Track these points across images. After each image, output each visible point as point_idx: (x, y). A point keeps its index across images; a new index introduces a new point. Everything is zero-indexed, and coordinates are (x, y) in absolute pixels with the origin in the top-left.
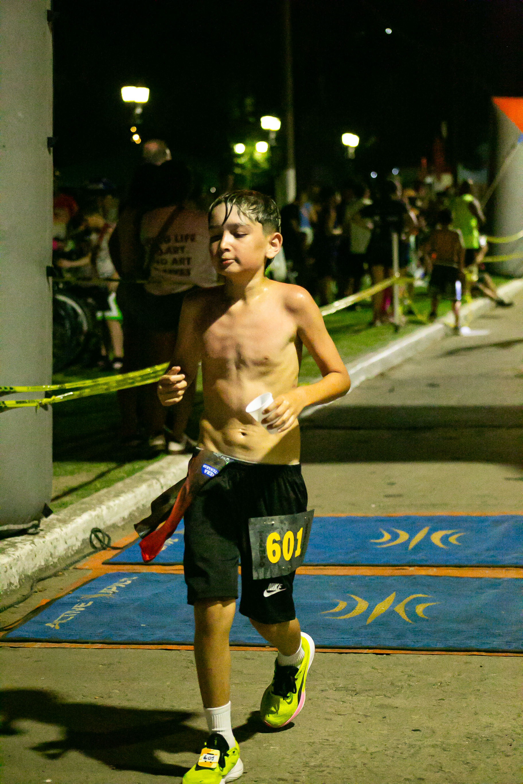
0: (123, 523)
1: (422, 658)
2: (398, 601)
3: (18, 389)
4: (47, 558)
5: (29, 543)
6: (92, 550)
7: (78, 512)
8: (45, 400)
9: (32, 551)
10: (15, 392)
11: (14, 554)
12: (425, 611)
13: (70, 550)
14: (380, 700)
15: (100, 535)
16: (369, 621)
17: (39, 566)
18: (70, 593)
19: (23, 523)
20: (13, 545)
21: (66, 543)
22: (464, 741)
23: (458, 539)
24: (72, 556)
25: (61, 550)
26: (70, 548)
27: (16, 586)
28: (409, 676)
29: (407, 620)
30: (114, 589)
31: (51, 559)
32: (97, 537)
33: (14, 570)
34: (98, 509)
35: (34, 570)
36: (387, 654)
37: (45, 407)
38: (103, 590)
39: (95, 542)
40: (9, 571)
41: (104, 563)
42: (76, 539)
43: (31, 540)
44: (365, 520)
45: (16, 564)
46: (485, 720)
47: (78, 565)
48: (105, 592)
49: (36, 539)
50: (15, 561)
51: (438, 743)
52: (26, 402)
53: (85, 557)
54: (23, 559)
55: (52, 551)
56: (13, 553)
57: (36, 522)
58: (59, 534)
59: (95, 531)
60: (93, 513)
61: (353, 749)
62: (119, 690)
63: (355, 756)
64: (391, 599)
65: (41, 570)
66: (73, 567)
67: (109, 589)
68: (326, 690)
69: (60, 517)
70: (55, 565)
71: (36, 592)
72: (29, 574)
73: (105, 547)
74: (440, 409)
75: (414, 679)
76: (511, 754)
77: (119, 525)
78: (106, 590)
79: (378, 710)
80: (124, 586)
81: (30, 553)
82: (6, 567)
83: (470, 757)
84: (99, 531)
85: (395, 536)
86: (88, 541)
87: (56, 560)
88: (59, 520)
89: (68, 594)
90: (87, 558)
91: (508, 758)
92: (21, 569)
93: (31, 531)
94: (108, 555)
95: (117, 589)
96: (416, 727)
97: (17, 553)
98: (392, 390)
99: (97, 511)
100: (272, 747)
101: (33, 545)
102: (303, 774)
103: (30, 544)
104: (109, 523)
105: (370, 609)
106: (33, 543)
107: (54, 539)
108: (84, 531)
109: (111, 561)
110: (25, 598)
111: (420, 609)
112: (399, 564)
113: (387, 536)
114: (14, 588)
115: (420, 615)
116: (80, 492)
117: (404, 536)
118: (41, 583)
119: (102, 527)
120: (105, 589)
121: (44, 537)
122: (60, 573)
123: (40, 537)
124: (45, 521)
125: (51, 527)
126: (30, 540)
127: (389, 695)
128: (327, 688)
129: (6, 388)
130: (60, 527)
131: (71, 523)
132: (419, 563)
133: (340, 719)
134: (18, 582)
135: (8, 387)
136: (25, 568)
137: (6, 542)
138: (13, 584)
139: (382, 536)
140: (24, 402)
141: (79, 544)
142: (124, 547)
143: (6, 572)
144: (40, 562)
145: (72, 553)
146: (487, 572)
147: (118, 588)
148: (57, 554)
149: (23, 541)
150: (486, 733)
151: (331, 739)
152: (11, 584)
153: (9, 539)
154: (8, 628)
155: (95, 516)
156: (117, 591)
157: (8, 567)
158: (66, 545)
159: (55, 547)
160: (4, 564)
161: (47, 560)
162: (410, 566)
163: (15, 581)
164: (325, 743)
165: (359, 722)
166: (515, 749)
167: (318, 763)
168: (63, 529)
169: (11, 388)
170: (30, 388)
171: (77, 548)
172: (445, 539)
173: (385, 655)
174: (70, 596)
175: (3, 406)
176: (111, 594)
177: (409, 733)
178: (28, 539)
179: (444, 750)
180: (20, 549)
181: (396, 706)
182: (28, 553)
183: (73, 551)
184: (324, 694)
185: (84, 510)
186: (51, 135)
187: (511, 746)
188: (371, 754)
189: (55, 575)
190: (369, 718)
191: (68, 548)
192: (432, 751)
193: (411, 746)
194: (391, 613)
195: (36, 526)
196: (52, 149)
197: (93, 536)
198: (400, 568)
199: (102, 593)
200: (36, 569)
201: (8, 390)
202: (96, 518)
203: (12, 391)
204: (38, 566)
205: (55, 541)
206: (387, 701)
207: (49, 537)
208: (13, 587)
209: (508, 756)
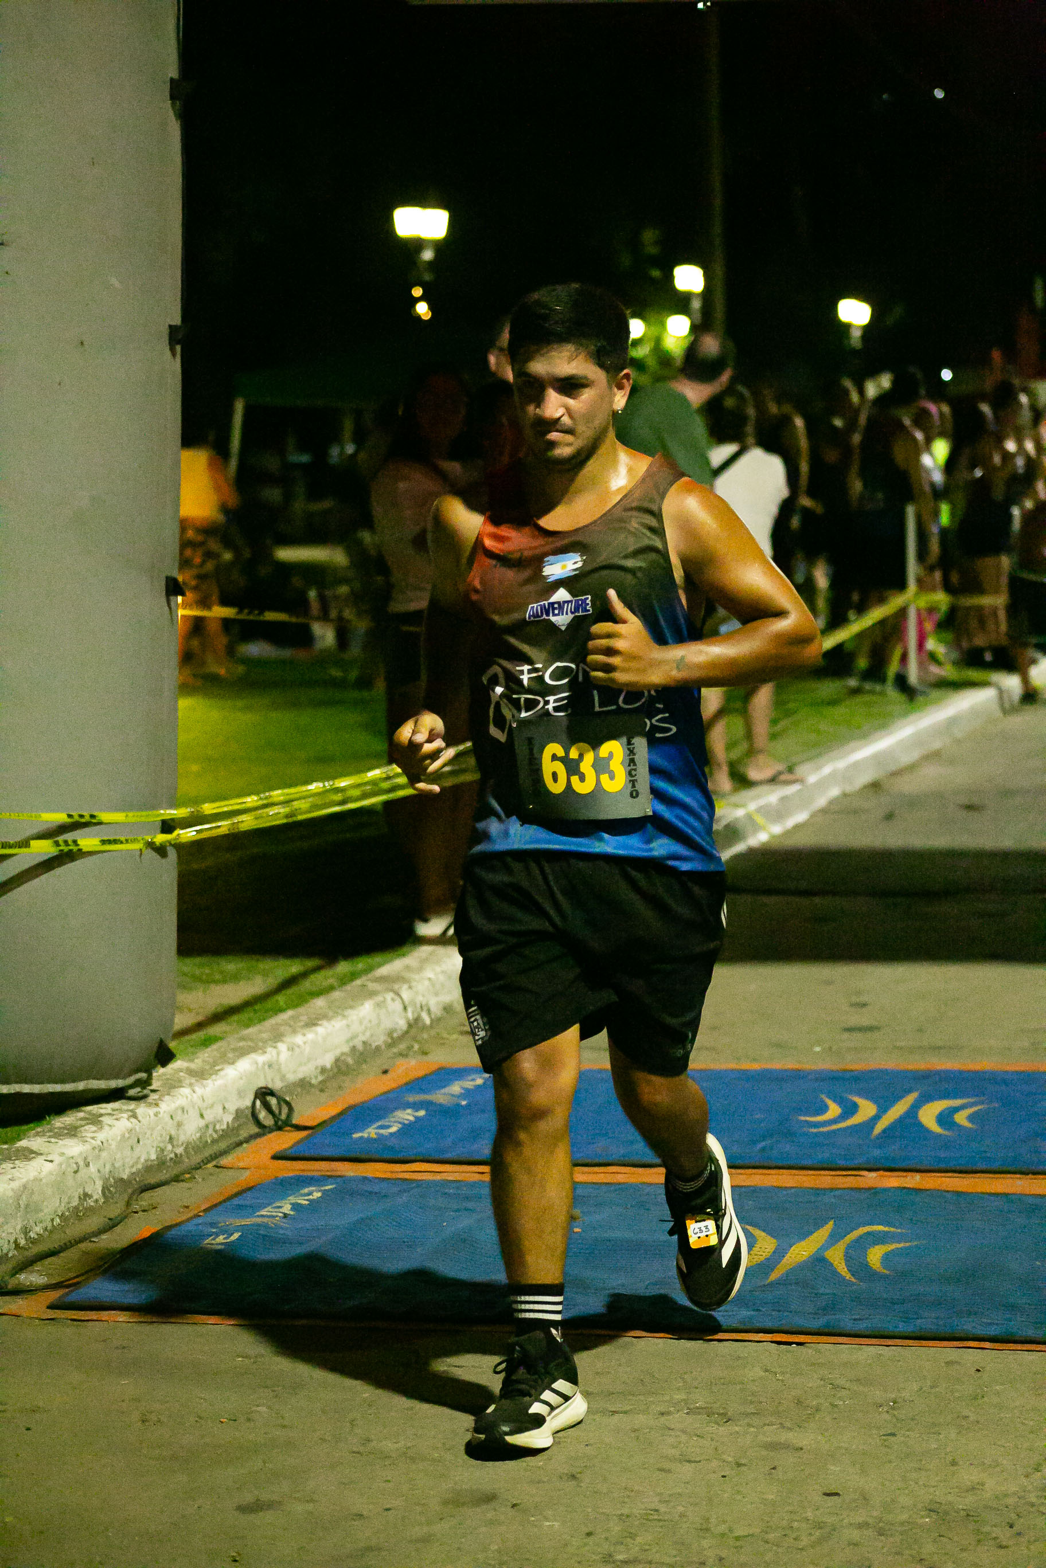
0: (320, 1078)
1: (867, 1353)
2: (834, 1238)
3: (105, 817)
4: (162, 1145)
5: (125, 1115)
6: (256, 1130)
7: (230, 1055)
8: (160, 838)
9: (130, 1131)
10: (100, 823)
11: (93, 1138)
12: (886, 1258)
13: (210, 1131)
14: (771, 1434)
15: (273, 1101)
16: (774, 1276)
17: (146, 1161)
18: (201, 1214)
19: (117, 1077)
20: (95, 1120)
21: (202, 1116)
22: (922, 1517)
23: (971, 1118)
24: (214, 1141)
25: (191, 1130)
26: (211, 1127)
27: (97, 1201)
28: (835, 1387)
29: (848, 1276)
30: (287, 1209)
31: (169, 1147)
32: (267, 1106)
33: (93, 1168)
34: (269, 1049)
35: (134, 1170)
36: (798, 1344)
37: (161, 851)
38: (266, 1209)
39: (263, 1115)
40: (83, 1171)
41: (276, 1157)
42: (224, 1108)
43: (131, 1111)
44: (797, 1075)
45: (98, 1157)
46: (968, 1476)
47: (224, 1161)
48: (269, 1214)
49: (142, 1109)
50: (97, 1151)
51: (870, 1521)
52: (122, 842)
53: (239, 1144)
54: (113, 1147)
55: (173, 1133)
56: (92, 1135)
57: (143, 1075)
58: (187, 1097)
59: (264, 1094)
60: (260, 1058)
61: (704, 1530)
62: (269, 1407)
63: (705, 1543)
64: (822, 1234)
65: (148, 1169)
66: (214, 1163)
67: (275, 1207)
68: (669, 1413)
69: (193, 1066)
70: (177, 1159)
71: (136, 1212)
72: (125, 1177)
73: (280, 1126)
74: (979, 856)
75: (844, 1393)
76: (1011, 1543)
77: (314, 1081)
78: (271, 1210)
79: (764, 1453)
80: (307, 1202)
81: (127, 1135)
82: (77, 1163)
83: (928, 1548)
84: (272, 1093)
85: (850, 1110)
86: (248, 1112)
87: (180, 1150)
88: (191, 1072)
89: (197, 1216)
90: (245, 1145)
91: (1002, 1552)
92: (108, 1168)
93: (132, 1092)
94: (286, 1140)
95: (292, 1209)
96: (833, 1488)
97: (101, 1136)
98: (889, 817)
99: (270, 1054)
100: (548, 1524)
101: (133, 1120)
103: (128, 1119)
104: (292, 1078)
105: (779, 1253)
106: (134, 1116)
107: (177, 1109)
108: (240, 1094)
109: (289, 1153)
110: (112, 1225)
111: (875, 1256)
112: (850, 1164)
113: (834, 1110)
114: (92, 1204)
115: (874, 1267)
116: (244, 1016)
117: (867, 1109)
118: (146, 1195)
119: (277, 1085)
120: (269, 1208)
121: (157, 1105)
122: (187, 1176)
123: (150, 1105)
124: (159, 1073)
125: (173, 1085)
126: (128, 1110)
127: (788, 1424)
128: (672, 1409)
129: (81, 816)
130: (191, 1085)
131: (214, 1077)
132: (888, 1165)
133: (687, 1470)
134: (100, 1192)
135: (87, 814)
136: (117, 1165)
137: (81, 1115)
138: (90, 1196)
139: (824, 1109)
140: (115, 842)
141: (229, 1118)
142: (320, 1125)
143: (76, 1172)
144: (148, 1153)
145: (215, 1136)
146: (1019, 1182)
147: (295, 1207)
148: (182, 1138)
149: (114, 1113)
150: (969, 1501)
151: (663, 1508)
152: (86, 1196)
153: (89, 1108)
154: (71, 1282)
155: (264, 1064)
156: (292, 1213)
157: (81, 1163)
158: (201, 1120)
159: (179, 1125)
160: (72, 1157)
161: (162, 1150)
162: (870, 1170)
163: (96, 1190)
164: (651, 1517)
165: (724, 1476)
166: (1019, 1534)
167: (631, 1555)
168: (197, 1089)
169: (92, 816)
170: (131, 814)
171: (225, 1127)
172: (945, 1119)
173: (794, 1345)
174: (200, 1221)
175: (75, 849)
176: (277, 1218)
177: (818, 1498)
178: (125, 1107)
179: (881, 1533)
180: (106, 1128)
181: (800, 1445)
182: (123, 1136)
183: (216, 1131)
184: (663, 1419)
185: (242, 1053)
186: (177, 321)
187: (1011, 1527)
188: (737, 1538)
189: (177, 1179)
190: (743, 1468)
191: (207, 1126)
192: (855, 1535)
193: (819, 1525)
194: (819, 1261)
195: (145, 1083)
196: (178, 348)
197: (258, 1103)
198: (849, 1173)
199: (262, 1216)
200: (140, 1166)
201: (87, 818)
202: (266, 1067)
203: (94, 821)
204: (142, 1160)
205: (180, 1112)
206: (784, 1437)
207: (167, 1105)
208: (91, 1202)
209: (1001, 1547)
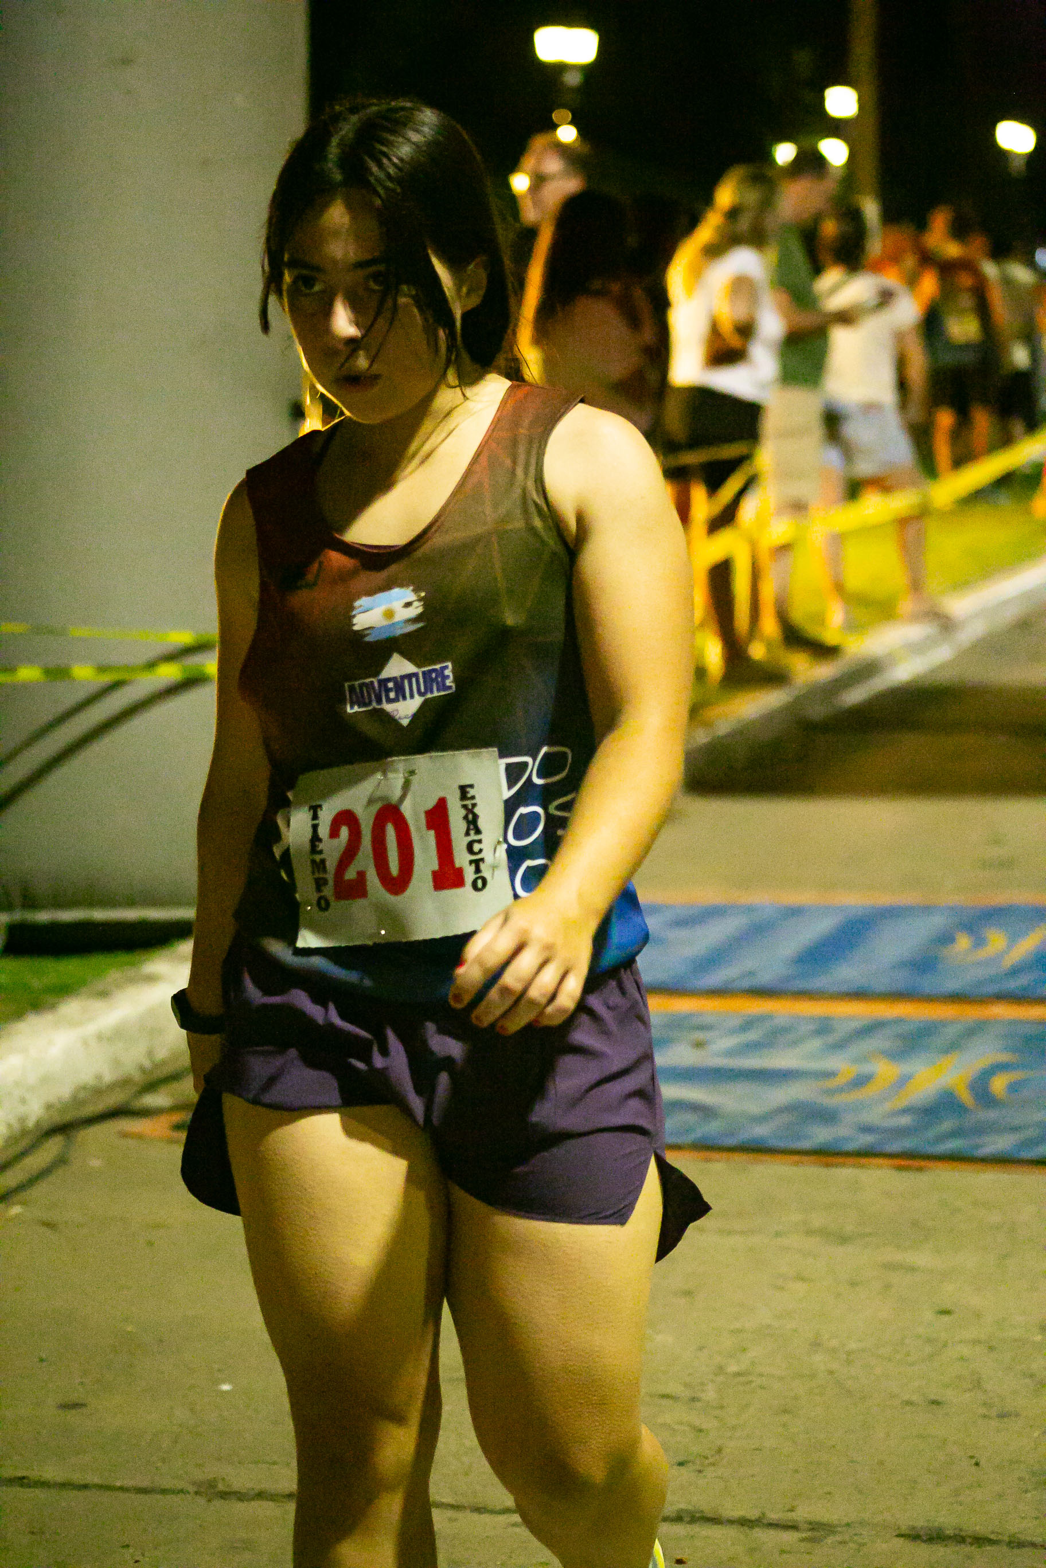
12: (1010, 1087)
14: (888, 1254)
22: (1034, 1334)
29: (971, 1103)
51: (983, 1336)
61: (816, 1345)
63: (816, 1357)
64: (946, 1063)
68: (785, 1233)
79: (879, 1272)
85: (980, 942)
96: (948, 1306)
98: (1034, 657)
102: (710, 1387)
105: (903, 1081)
112: (979, 997)
113: (964, 943)
115: (998, 1095)
117: (998, 943)
127: (905, 1245)
133: (800, 1287)
139: (955, 942)
151: (776, 1324)
167: (743, 1367)
173: (913, 1170)
177: (929, 1315)
179: (990, 1349)
181: (915, 1265)
188: (849, 1353)
192: (967, 1351)
193: (930, 1341)
198: (977, 1005)
206: (899, 1257)
